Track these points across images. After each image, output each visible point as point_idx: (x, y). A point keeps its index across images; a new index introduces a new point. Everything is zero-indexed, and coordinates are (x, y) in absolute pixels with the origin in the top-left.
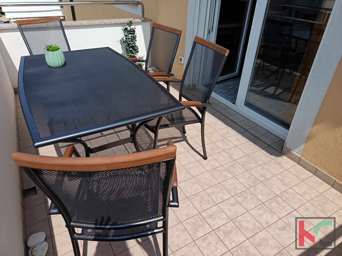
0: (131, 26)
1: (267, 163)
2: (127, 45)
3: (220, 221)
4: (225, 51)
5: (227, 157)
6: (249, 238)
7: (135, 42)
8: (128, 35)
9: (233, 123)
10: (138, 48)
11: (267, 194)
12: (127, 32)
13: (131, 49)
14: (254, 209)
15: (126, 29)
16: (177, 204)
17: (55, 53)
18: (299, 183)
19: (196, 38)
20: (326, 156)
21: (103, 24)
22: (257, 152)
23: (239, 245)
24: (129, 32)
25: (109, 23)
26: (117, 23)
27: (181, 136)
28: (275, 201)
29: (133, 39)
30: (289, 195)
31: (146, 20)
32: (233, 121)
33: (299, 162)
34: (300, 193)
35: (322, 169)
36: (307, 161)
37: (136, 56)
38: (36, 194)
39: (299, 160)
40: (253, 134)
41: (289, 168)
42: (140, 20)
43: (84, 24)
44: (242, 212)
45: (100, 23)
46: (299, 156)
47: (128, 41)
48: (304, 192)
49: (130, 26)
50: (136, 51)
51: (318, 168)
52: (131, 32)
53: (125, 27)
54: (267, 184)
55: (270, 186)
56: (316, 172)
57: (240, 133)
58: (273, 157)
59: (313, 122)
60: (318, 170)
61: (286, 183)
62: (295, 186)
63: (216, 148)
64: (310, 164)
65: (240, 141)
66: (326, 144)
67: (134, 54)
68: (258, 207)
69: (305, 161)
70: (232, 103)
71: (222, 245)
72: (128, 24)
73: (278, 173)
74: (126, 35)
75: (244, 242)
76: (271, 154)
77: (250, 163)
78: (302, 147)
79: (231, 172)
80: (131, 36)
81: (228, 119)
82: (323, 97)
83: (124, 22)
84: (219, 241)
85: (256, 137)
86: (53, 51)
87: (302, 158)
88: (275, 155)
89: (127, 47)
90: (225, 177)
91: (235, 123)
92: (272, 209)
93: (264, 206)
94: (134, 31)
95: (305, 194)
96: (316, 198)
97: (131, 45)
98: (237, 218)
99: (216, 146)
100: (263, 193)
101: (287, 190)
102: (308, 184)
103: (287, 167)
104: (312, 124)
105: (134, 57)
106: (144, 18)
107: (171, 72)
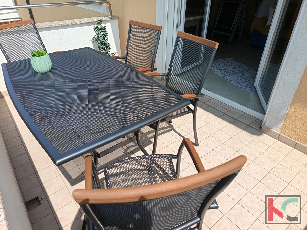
0: (102, 24)
1: (251, 142)
2: (100, 43)
3: (228, 204)
4: (215, 44)
5: (215, 141)
6: (258, 218)
7: (107, 39)
8: (100, 33)
9: (211, 108)
10: (110, 45)
11: (261, 172)
12: (98, 30)
13: (104, 47)
14: (254, 188)
15: (97, 27)
16: (216, 205)
17: (42, 58)
18: (284, 158)
19: (179, 33)
20: (305, 131)
21: (73, 24)
22: (240, 133)
23: (252, 226)
24: (101, 30)
25: (80, 23)
26: (88, 22)
27: (168, 126)
28: (270, 178)
29: (105, 37)
30: (279, 171)
31: (114, 17)
32: (210, 106)
33: (279, 138)
34: (289, 167)
35: (301, 142)
36: (287, 137)
37: (108, 52)
38: (40, 204)
39: (279, 137)
40: (231, 117)
41: (271, 145)
42: (108, 18)
43: (56, 26)
44: (244, 192)
45: (71, 23)
46: (278, 132)
47: (100, 39)
48: (291, 166)
49: (100, 25)
50: (109, 48)
51: (298, 142)
52: (103, 31)
53: (96, 25)
54: (258, 162)
55: (261, 164)
56: (296, 146)
57: (220, 117)
58: (255, 136)
59: (291, 102)
60: (298, 144)
61: (273, 159)
62: (282, 161)
63: (203, 134)
64: (289, 139)
65: (222, 124)
66: (304, 120)
67: (106, 51)
68: (256, 186)
69: (285, 137)
70: (206, 89)
71: (237, 228)
72: (99, 23)
73: (264, 151)
74: (98, 33)
75: (255, 222)
76: (252, 134)
77: (237, 145)
78: (281, 125)
79: (223, 156)
80: (103, 34)
81: (205, 105)
82: (300, 79)
83: (94, 20)
84: (232, 225)
85: (235, 119)
86: (39, 56)
87: (281, 134)
88: (256, 135)
89: (99, 45)
90: (219, 161)
91: (213, 107)
92: (269, 186)
93: (261, 184)
94: (105, 29)
95: (293, 168)
96: (302, 170)
97: (103, 43)
98: (242, 200)
99: (203, 131)
100: (257, 172)
101: (277, 166)
102: (292, 157)
103: (270, 144)
104: (291, 104)
105: (107, 53)
106: (111, 16)
107: (153, 67)
